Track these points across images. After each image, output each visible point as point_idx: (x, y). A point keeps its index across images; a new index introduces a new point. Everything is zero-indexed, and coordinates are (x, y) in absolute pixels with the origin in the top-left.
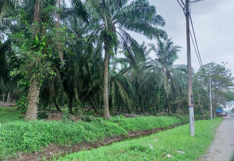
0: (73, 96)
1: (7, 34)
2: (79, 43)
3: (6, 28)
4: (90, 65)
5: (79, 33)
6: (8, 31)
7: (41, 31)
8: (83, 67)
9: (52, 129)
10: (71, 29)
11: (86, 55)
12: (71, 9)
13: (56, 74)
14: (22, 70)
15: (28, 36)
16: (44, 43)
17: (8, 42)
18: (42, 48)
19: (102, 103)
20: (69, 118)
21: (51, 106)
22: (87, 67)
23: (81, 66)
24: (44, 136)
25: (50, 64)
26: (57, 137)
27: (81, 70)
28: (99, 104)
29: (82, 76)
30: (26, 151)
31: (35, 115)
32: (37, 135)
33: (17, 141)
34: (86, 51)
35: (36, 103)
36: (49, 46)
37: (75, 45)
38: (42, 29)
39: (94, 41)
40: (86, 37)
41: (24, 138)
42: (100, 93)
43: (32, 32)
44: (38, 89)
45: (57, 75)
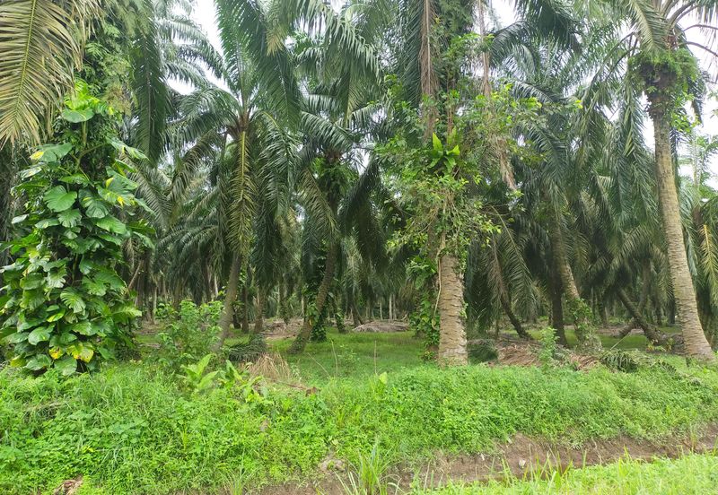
0: (563, 291)
1: (367, 149)
2: (557, 121)
3: (364, 135)
4: (604, 181)
5: (552, 91)
6: (368, 141)
7: (444, 118)
8: (582, 193)
9: (513, 390)
10: (525, 86)
11: (586, 154)
12: (517, 28)
13: (499, 231)
14: (413, 233)
15: (413, 139)
16: (456, 150)
17: (373, 168)
18: (454, 164)
19: (672, 306)
20: (561, 359)
21: (500, 326)
22: (595, 191)
23: (574, 190)
24: (494, 410)
25: (480, 203)
26: (532, 415)
27: (576, 205)
28: (658, 310)
29: (581, 225)
30: (455, 448)
31: (462, 350)
32: (477, 407)
33: (428, 421)
34: (583, 139)
35: (459, 317)
36: (469, 153)
37: (543, 130)
38: (445, 112)
39: (605, 100)
40: (577, 95)
41: (444, 413)
42: (657, 270)
43: (422, 127)
44: (458, 278)
45: (504, 233)
